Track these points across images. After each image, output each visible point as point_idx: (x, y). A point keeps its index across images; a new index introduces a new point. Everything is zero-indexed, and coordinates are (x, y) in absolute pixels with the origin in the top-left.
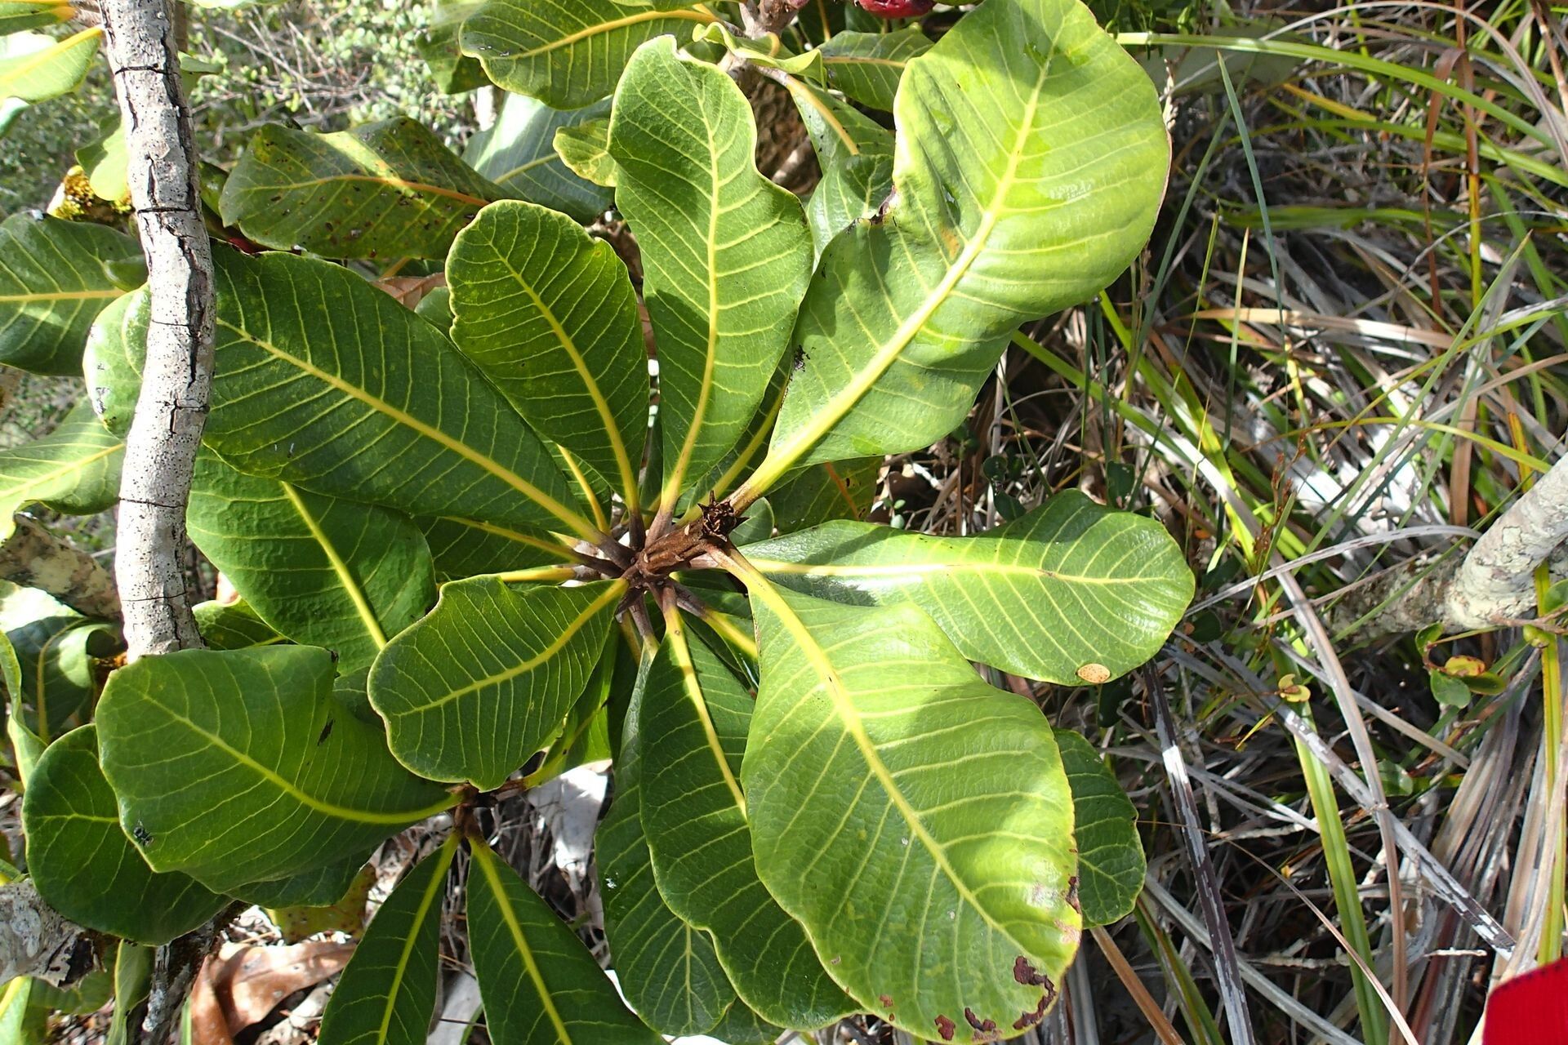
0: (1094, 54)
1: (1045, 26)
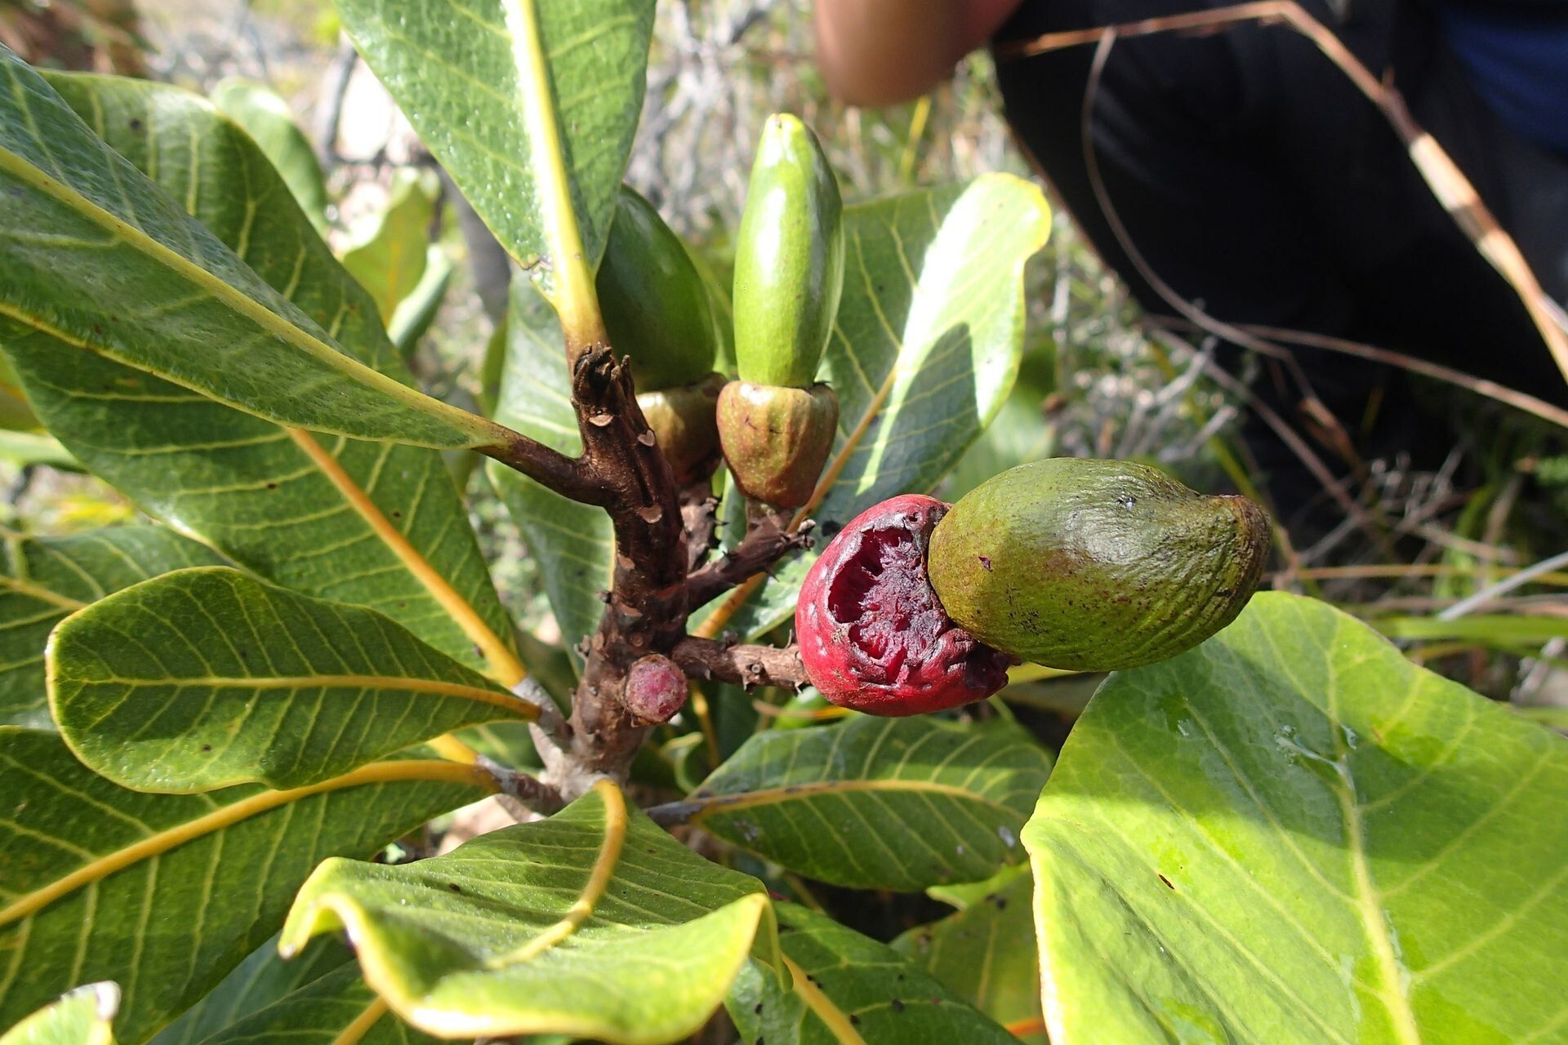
1: (1294, 679)
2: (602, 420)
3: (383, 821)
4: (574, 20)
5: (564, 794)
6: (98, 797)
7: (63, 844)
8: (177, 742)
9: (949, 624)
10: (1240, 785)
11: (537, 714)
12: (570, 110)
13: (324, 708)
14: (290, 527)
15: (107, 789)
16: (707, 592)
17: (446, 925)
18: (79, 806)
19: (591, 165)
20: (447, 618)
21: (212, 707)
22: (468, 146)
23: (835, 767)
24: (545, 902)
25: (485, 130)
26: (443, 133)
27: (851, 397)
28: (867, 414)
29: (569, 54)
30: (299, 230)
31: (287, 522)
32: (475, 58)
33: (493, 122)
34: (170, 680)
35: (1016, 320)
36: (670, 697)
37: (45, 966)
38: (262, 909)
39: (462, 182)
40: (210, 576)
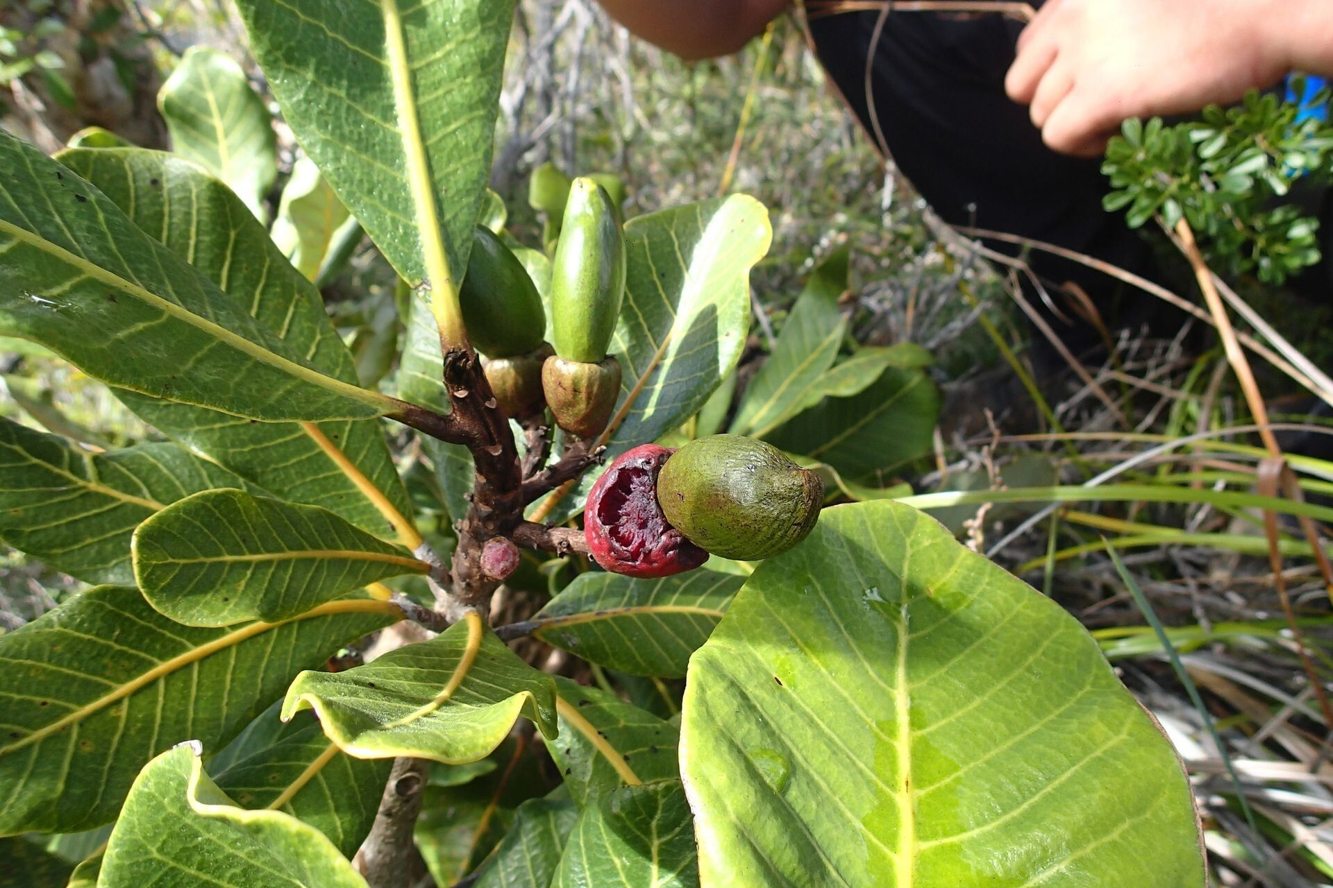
0: (971, 589)
1: (883, 557)
2: (462, 394)
3: (333, 638)
4: (443, 117)
5: (448, 618)
6: (160, 626)
7: (143, 655)
8: (209, 596)
9: (668, 527)
10: (836, 624)
11: (428, 570)
12: (441, 180)
13: (294, 572)
14: (267, 448)
15: (165, 622)
16: (536, 492)
17: (365, 706)
18: (150, 632)
19: (455, 216)
20: (370, 505)
21: (228, 574)
22: (374, 209)
23: (631, 598)
24: (424, 692)
25: (385, 197)
26: (358, 201)
27: (642, 351)
28: (652, 363)
29: (440, 141)
30: (265, 247)
31: (266, 444)
32: (377, 148)
33: (390, 191)
34: (202, 559)
35: (744, 308)
36: (507, 564)
37: (139, 725)
38: (262, 692)
39: (371, 232)
40: (222, 494)
